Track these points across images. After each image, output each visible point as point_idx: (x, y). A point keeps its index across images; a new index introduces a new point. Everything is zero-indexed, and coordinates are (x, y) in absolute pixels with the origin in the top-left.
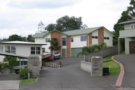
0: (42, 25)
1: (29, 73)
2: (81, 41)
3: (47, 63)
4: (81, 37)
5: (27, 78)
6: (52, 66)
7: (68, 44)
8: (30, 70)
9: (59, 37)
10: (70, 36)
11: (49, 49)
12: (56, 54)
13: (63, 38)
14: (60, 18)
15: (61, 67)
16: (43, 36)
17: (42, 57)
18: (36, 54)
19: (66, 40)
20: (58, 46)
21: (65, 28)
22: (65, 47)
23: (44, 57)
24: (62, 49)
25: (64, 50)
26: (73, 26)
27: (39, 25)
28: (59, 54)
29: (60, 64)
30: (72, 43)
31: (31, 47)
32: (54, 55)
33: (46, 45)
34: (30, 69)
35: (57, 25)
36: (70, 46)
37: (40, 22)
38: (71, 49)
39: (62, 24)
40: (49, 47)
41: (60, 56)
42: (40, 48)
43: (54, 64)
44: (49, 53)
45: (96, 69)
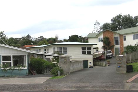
0: (98, 25)
1: (59, 71)
2: (133, 39)
3: (98, 62)
4: (133, 35)
5: (57, 75)
6: (102, 65)
7: (121, 43)
8: (61, 69)
9: (112, 36)
10: (123, 35)
11: (102, 48)
12: (108, 53)
13: (116, 37)
14: (114, 17)
15: (109, 66)
16: (96, 36)
17: (93, 57)
18: (87, 54)
19: (119, 39)
20: (111, 45)
21: (120, 27)
22: (118, 46)
23: (96, 56)
24: (115, 48)
25: (117, 49)
26: (129, 25)
27: (95, 24)
28: (111, 54)
29: (109, 63)
30: (124, 42)
31: (82, 47)
32: (106, 54)
33: (96, 44)
34: (61, 67)
35: (112, 24)
36: (123, 45)
37: (96, 22)
38: (124, 48)
39: (117, 23)
40: (102, 47)
41: (112, 55)
42: (91, 47)
43: (104, 63)
44: (100, 53)
45: (119, 67)
